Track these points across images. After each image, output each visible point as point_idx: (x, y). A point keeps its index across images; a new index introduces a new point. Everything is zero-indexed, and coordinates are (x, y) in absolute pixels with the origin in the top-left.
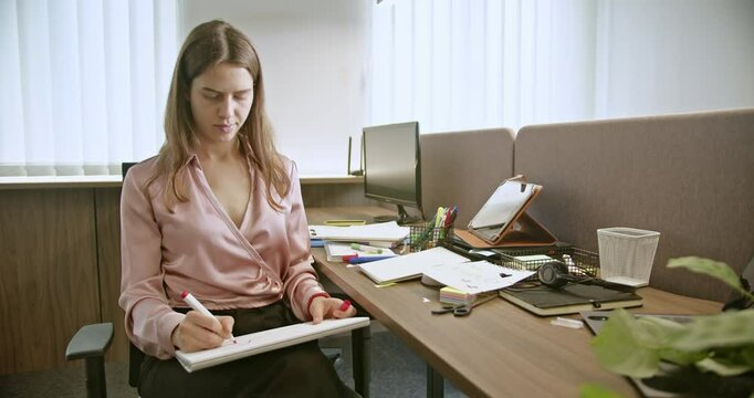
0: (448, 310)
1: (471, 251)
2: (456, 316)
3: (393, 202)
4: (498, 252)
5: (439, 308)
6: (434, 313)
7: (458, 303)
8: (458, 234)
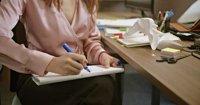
0: (165, 60)
1: (178, 33)
2: (169, 63)
3: (139, 9)
4: (193, 33)
5: (160, 59)
6: (157, 61)
7: (170, 57)
8: (172, 25)
